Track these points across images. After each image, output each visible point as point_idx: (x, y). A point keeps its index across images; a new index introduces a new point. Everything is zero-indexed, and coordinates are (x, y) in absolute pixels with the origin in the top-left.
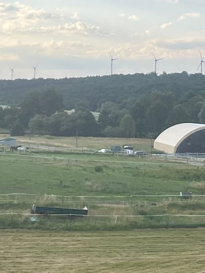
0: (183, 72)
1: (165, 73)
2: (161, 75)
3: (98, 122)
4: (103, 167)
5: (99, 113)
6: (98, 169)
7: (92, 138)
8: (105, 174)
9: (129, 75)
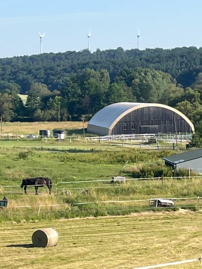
0: (119, 48)
1: (98, 50)
2: (94, 52)
3: (26, 105)
4: (27, 153)
5: (27, 96)
6: (23, 156)
7: (19, 122)
8: (30, 160)
9: (60, 53)
